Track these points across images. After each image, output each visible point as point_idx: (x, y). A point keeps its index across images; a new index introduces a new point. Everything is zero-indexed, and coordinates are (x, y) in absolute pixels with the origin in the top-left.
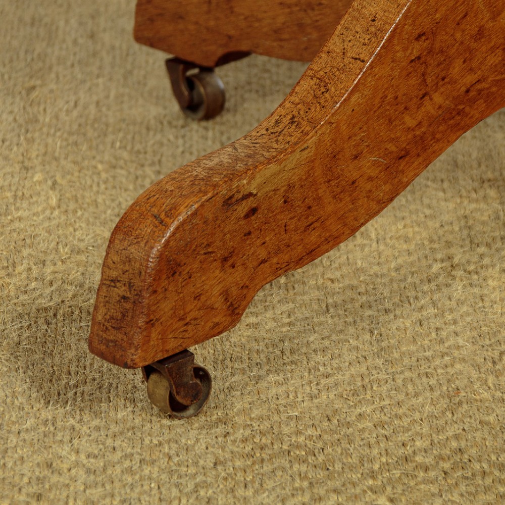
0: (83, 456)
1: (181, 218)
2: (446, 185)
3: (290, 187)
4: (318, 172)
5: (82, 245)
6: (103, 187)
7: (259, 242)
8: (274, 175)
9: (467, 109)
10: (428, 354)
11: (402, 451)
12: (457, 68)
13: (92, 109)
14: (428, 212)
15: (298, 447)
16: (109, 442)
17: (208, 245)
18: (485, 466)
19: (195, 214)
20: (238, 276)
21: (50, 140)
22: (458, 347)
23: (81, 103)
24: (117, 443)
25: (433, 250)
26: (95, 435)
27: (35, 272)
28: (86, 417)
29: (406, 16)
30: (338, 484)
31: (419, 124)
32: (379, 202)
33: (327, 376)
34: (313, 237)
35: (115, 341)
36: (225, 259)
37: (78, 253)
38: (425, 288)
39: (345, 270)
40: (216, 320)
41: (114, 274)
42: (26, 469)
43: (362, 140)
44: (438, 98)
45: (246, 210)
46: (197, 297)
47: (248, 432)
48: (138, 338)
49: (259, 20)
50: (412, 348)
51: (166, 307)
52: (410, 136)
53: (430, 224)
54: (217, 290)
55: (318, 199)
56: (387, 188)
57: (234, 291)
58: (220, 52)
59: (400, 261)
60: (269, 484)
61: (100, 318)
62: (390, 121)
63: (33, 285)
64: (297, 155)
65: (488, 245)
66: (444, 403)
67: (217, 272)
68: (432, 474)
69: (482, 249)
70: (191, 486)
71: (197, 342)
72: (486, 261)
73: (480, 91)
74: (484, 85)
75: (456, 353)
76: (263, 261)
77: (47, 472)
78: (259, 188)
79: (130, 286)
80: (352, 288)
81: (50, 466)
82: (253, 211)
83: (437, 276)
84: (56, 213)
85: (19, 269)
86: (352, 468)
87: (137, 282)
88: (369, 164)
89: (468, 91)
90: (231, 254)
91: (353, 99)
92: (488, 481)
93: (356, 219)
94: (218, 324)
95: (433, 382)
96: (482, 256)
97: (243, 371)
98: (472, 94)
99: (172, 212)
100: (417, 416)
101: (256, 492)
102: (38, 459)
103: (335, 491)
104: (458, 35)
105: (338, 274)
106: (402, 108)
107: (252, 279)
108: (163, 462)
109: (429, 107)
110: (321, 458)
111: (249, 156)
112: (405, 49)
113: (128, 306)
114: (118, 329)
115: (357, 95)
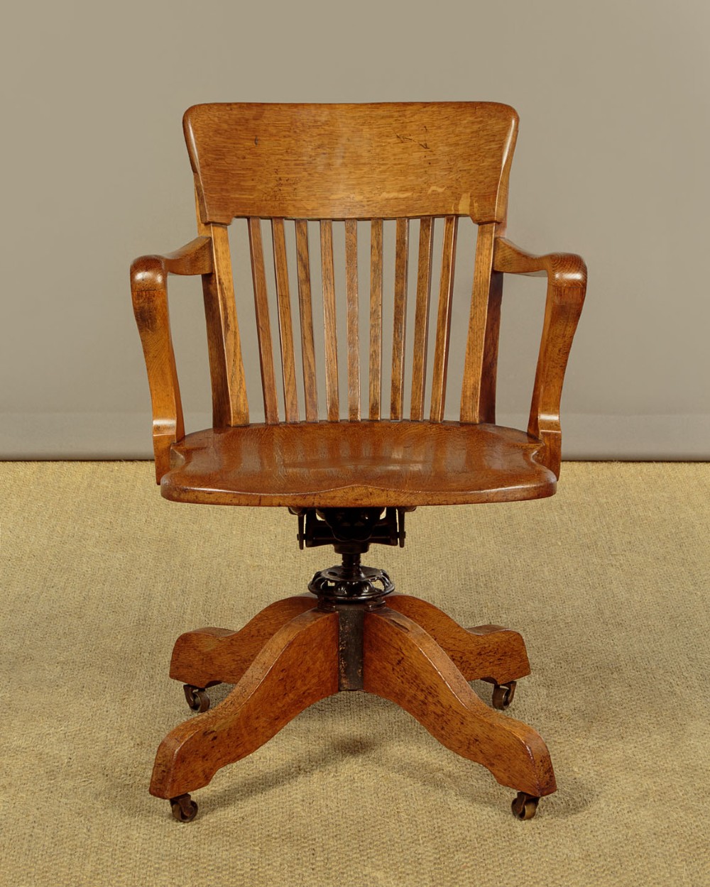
0: (141, 835)
1: (186, 739)
2: (303, 739)
3: (230, 729)
4: (242, 723)
5: (144, 761)
6: (153, 739)
7: (217, 751)
8: (224, 724)
9: (304, 701)
10: (284, 801)
11: (267, 833)
12: (299, 682)
13: (151, 708)
14: (293, 749)
15: (227, 832)
16: (152, 830)
17: (197, 751)
18: (299, 838)
19: (192, 738)
20: (208, 764)
21: (131, 721)
22: (296, 798)
23: (145, 705)
24: (155, 830)
25: (293, 764)
26: (146, 828)
27: (124, 771)
28: (143, 822)
29: (277, 662)
30: (240, 843)
31: (284, 706)
32: (267, 737)
33: (242, 808)
34: (240, 750)
35: (160, 789)
36: (204, 757)
37: (142, 764)
38: (287, 777)
39: (254, 771)
40: (200, 782)
41: (160, 762)
42: (119, 838)
43: (260, 711)
44: (291, 696)
45: (212, 737)
46: (192, 772)
47: (208, 827)
48: (169, 787)
49: (224, 667)
50: (278, 799)
51: (180, 775)
52: (280, 711)
53: (293, 754)
54: (200, 770)
55: (242, 735)
56: (270, 731)
57: (207, 771)
58: (207, 681)
59: (278, 767)
60: (214, 843)
61: (154, 780)
62: (271, 704)
63: (123, 776)
64: (233, 716)
65: (316, 762)
66: (287, 817)
67: (200, 762)
68: (277, 840)
69: (313, 763)
70: (183, 844)
71: (192, 790)
72: (314, 767)
73: (309, 693)
74: (311, 691)
75: (295, 801)
76: (219, 759)
77: (127, 840)
78: (218, 728)
79: (166, 766)
80: (256, 777)
81: (128, 837)
82: (215, 738)
83: (293, 773)
84: (133, 749)
85: (117, 770)
86: (247, 838)
87: (169, 764)
88: (263, 721)
89: (304, 693)
90: (206, 755)
91: (256, 694)
92: (299, 842)
93: (258, 744)
94: (200, 784)
95: (284, 810)
96: (313, 766)
97: (208, 807)
98: (306, 694)
99: (183, 737)
100: (275, 822)
101: (209, 846)
102: (124, 835)
103: (240, 846)
104: (299, 671)
105: (251, 773)
106: (276, 699)
107: (214, 766)
108: (173, 837)
109: (287, 699)
110: (235, 836)
111: (213, 716)
112: (277, 675)
113: (165, 774)
114: (161, 783)
115: (257, 693)
